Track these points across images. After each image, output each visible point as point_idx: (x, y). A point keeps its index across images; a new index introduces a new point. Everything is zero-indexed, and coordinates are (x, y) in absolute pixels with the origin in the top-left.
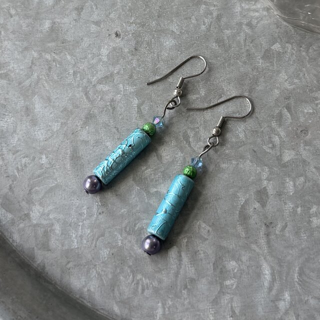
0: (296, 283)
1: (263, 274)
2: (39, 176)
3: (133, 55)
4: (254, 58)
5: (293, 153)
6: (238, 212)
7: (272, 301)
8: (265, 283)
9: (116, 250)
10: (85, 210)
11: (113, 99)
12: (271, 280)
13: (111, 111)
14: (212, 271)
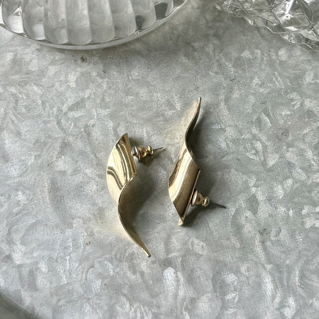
0: (298, 287)
1: (264, 283)
2: (17, 214)
3: (102, 78)
4: (226, 67)
5: (277, 156)
6: (229, 223)
7: (276, 309)
8: (267, 292)
9: (108, 280)
10: (71, 243)
11: (86, 124)
12: (273, 288)
13: (86, 136)
14: (212, 288)
